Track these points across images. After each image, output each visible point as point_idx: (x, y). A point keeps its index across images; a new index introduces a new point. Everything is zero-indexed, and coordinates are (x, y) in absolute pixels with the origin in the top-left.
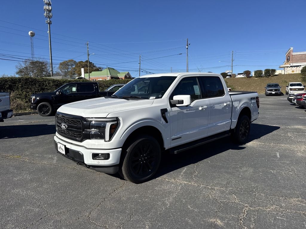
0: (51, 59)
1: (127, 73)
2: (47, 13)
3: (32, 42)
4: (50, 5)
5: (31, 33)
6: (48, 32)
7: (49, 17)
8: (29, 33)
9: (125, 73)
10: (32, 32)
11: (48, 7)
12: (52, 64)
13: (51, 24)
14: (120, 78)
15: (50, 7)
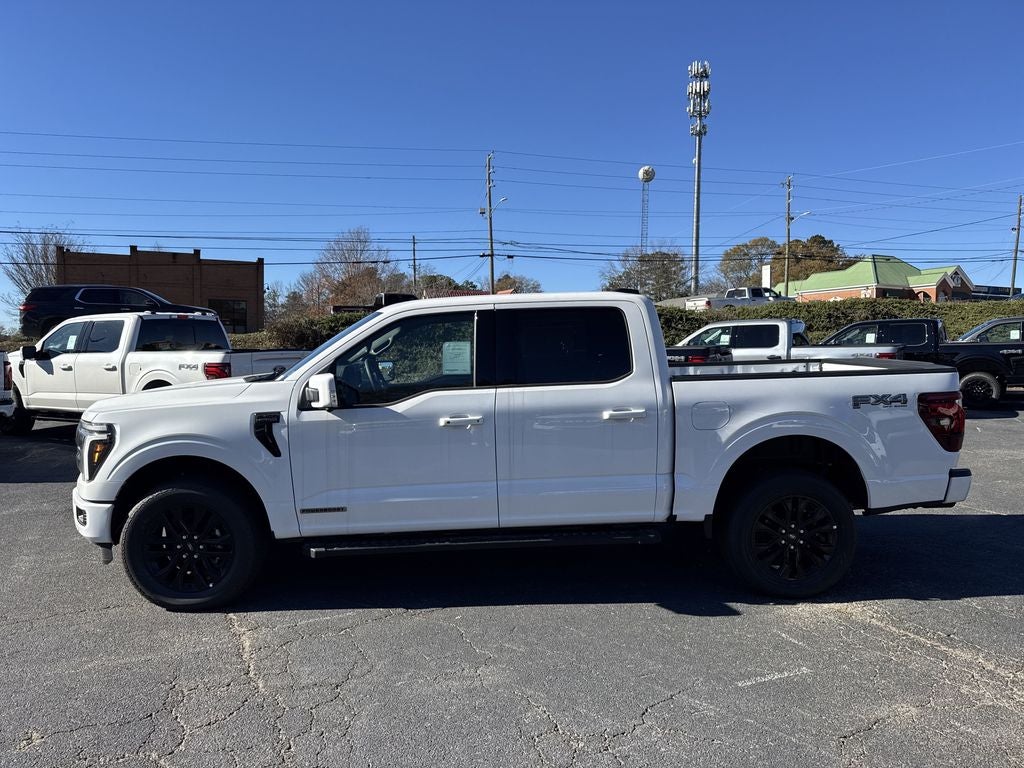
0: (697, 247)
1: (950, 271)
2: (694, 105)
3: (646, 197)
4: (707, 77)
5: (646, 172)
6: (695, 160)
7: (700, 114)
8: (641, 174)
9: (941, 270)
10: (646, 168)
11: (698, 84)
12: (697, 261)
13: (705, 133)
14: (916, 290)
15: (706, 83)
